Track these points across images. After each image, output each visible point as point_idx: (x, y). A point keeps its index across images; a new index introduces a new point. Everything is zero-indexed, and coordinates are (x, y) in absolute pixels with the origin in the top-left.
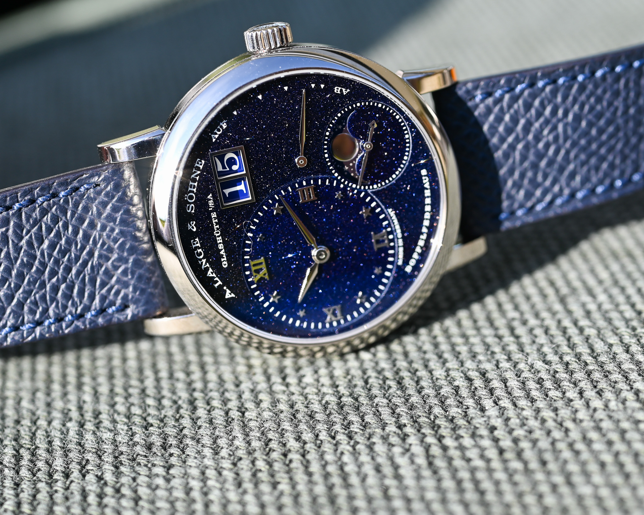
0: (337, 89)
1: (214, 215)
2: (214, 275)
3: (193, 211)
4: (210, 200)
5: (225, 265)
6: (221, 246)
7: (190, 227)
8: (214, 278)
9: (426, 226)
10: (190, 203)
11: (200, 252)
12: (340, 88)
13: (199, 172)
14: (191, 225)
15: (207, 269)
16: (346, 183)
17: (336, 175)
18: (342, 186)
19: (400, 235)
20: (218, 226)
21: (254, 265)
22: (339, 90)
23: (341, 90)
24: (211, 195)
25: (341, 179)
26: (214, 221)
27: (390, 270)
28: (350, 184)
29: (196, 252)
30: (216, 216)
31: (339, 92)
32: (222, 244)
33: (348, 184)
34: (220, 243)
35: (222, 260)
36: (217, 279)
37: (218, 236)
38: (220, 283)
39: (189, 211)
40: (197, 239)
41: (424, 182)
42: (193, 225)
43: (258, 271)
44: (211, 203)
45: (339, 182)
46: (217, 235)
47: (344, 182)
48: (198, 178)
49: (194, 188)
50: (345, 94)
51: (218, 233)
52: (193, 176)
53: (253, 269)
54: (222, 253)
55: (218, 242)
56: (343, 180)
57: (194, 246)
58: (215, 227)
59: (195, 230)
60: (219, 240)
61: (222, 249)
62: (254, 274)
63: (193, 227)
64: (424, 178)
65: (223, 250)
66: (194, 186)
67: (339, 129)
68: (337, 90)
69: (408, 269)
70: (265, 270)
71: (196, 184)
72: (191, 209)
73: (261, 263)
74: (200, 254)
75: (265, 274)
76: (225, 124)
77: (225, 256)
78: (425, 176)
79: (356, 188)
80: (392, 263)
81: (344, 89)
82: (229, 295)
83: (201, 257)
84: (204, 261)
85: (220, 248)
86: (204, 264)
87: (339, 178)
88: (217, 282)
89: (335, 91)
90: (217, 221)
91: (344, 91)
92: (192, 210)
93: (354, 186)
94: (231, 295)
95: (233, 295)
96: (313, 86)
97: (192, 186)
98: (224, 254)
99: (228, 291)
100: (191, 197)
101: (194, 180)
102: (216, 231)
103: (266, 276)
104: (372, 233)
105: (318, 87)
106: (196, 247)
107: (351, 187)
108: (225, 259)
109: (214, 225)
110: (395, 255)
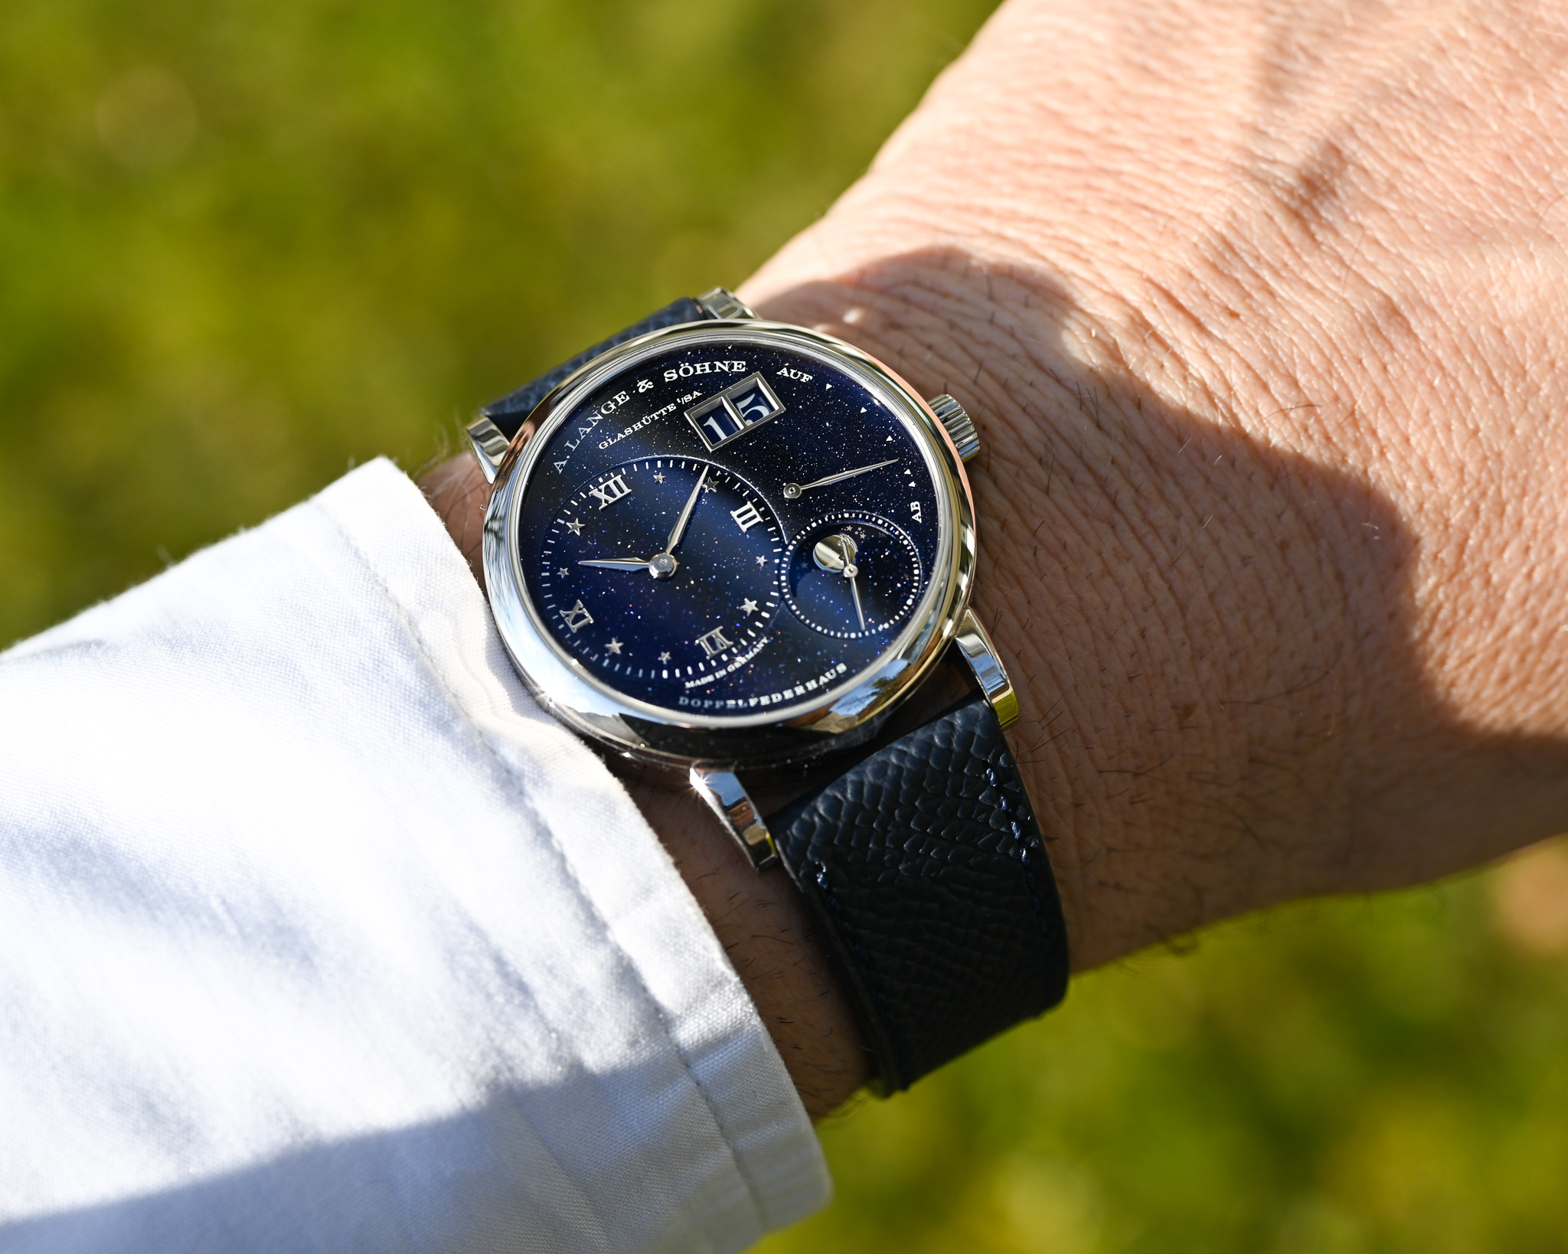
0: (917, 506)
1: (671, 407)
2: (582, 437)
3: (667, 380)
4: (692, 395)
6: (628, 431)
7: (641, 384)
8: (579, 438)
9: (759, 702)
10: (677, 373)
11: (611, 408)
12: (919, 508)
13: (726, 369)
14: (646, 384)
15: (589, 424)
16: (784, 565)
17: (791, 548)
18: (777, 561)
19: (731, 668)
20: (656, 418)
21: (615, 483)
22: (916, 508)
23: (916, 512)
24: (699, 394)
25: (787, 556)
26: (662, 410)
27: (671, 674)
28: (783, 572)
29: (609, 402)
30: (671, 410)
31: (912, 509)
32: (632, 431)
33: (784, 569)
34: (633, 429)
35: (609, 440)
36: (578, 442)
37: (642, 424)
38: (574, 448)
39: (665, 375)
40: (628, 398)
41: (828, 674)
42: (647, 386)
43: (608, 490)
44: (688, 398)
46: (644, 421)
47: (785, 562)
48: (717, 370)
49: (701, 370)
50: (914, 517)
51: (647, 421)
52: (718, 364)
53: (611, 483)
54: (620, 435)
55: (634, 426)
56: (786, 559)
57: (617, 397)
58: (654, 415)
59: (641, 390)
60: (638, 426)
61: (624, 434)
62: (602, 487)
63: (644, 385)
64: (833, 671)
65: (623, 436)
66: (705, 370)
67: (859, 536)
68: (915, 506)
69: (683, 701)
70: (611, 500)
71: (708, 371)
72: (671, 376)
73: (622, 491)
74: (607, 408)
75: (606, 501)
76: (808, 379)
77: (615, 441)
78: (836, 671)
79: (781, 582)
80: (684, 672)
81: (919, 514)
82: (559, 465)
83: (603, 411)
84: (600, 417)
85: (625, 431)
86: (596, 418)
87: (788, 553)
88: (574, 443)
89: (912, 504)
90: (664, 413)
91: (917, 515)
92: (668, 378)
93: (783, 578)
94: (560, 469)
95: (560, 471)
96: (908, 472)
97: (703, 368)
98: (619, 439)
99: (564, 463)
100: (686, 371)
101: (712, 367)
102: (648, 418)
103: (604, 505)
104: (721, 627)
105: (909, 479)
106: (616, 400)
107: (779, 575)
108: (611, 443)
109: (657, 413)
110: (698, 675)
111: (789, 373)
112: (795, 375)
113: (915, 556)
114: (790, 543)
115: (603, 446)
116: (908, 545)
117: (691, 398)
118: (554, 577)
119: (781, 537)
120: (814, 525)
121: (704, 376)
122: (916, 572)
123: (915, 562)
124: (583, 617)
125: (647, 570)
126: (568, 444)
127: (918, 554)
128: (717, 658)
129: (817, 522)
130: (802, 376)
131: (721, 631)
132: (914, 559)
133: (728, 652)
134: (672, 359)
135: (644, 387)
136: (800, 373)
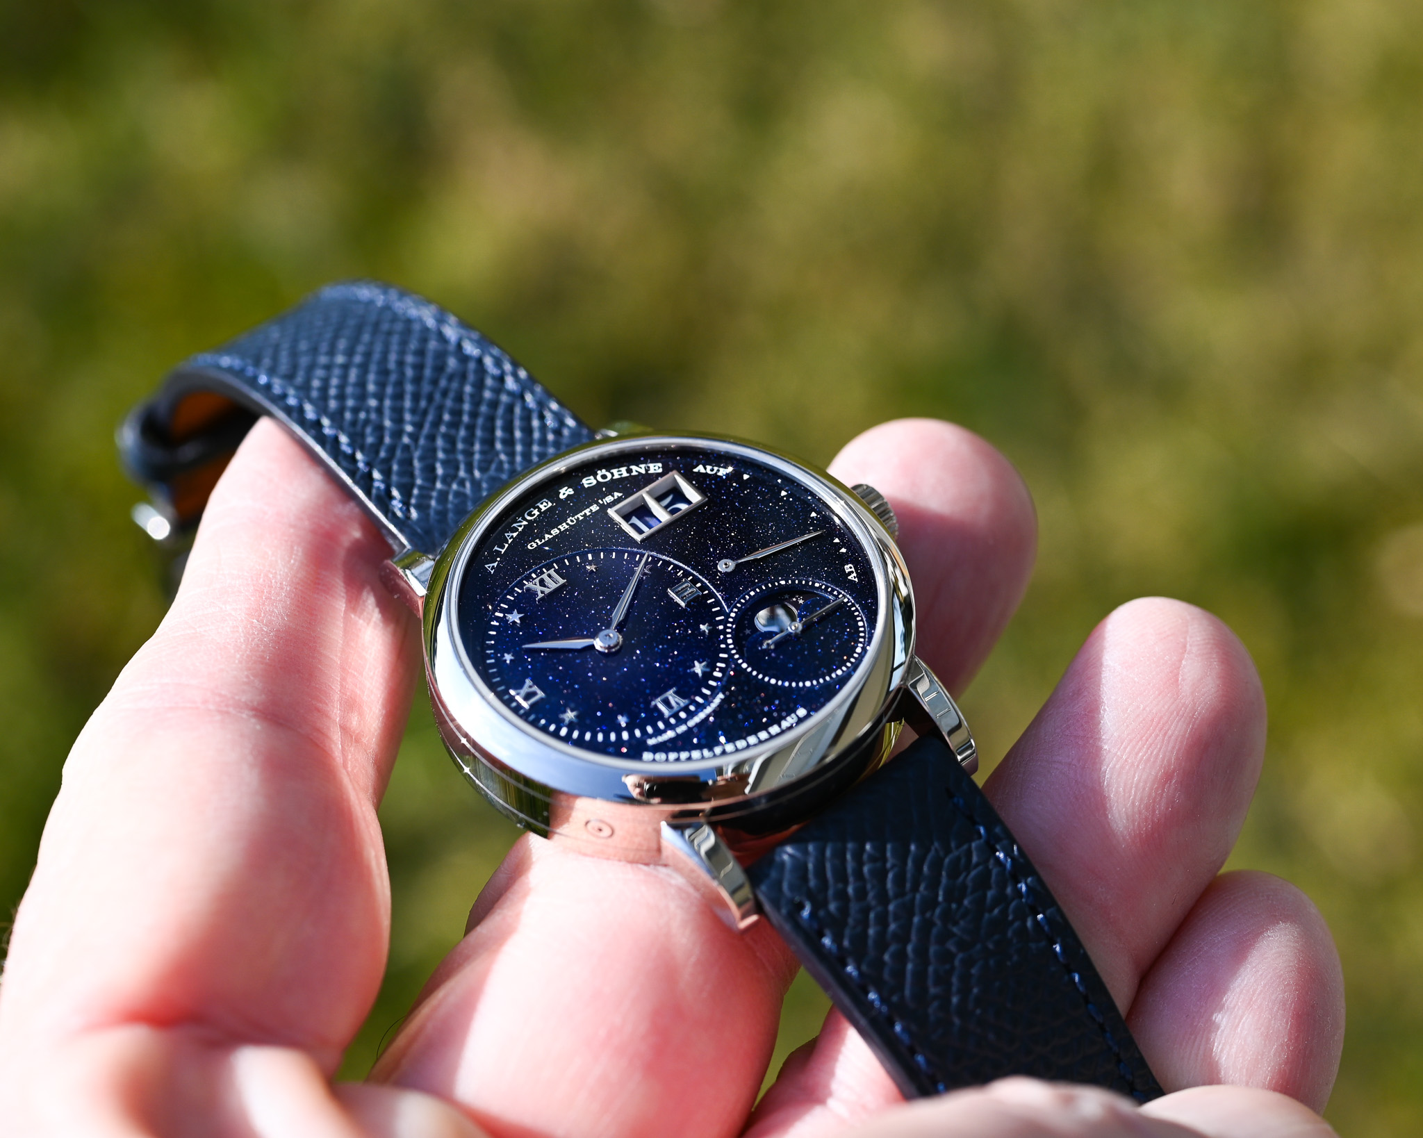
0: (851, 568)
1: (595, 508)
2: (510, 541)
3: (586, 486)
4: (613, 496)
5: (532, 546)
6: (555, 532)
7: (562, 491)
8: (507, 542)
9: (724, 750)
10: (595, 478)
11: (535, 514)
12: (853, 569)
13: (643, 471)
14: (566, 490)
15: (515, 530)
16: (729, 630)
17: (733, 615)
18: (721, 627)
19: (691, 723)
20: (581, 518)
21: (549, 576)
22: (850, 570)
23: (851, 573)
24: (620, 495)
25: (730, 622)
26: (586, 511)
27: (632, 734)
28: (729, 636)
29: (532, 509)
30: (594, 510)
31: (847, 571)
32: (558, 532)
33: (729, 633)
34: (559, 529)
35: (537, 541)
36: (507, 546)
37: (567, 524)
38: (503, 551)
39: (584, 481)
40: (550, 504)
41: (788, 718)
42: (567, 493)
43: (542, 583)
44: (609, 499)
45: (724, 622)
46: (569, 521)
47: (729, 628)
48: (634, 473)
49: (619, 475)
50: (849, 578)
51: (572, 521)
52: (634, 468)
53: (545, 576)
54: (547, 536)
55: (560, 527)
56: (729, 625)
58: (579, 516)
59: (562, 497)
60: (564, 527)
61: (551, 535)
62: (536, 581)
63: (565, 492)
64: (793, 715)
65: (550, 537)
66: (622, 474)
68: (848, 568)
69: (647, 757)
70: (547, 591)
71: (625, 475)
72: (589, 482)
73: (556, 582)
74: (530, 514)
75: (542, 592)
76: (724, 473)
77: (543, 541)
78: (797, 716)
79: (728, 645)
80: (644, 732)
81: (855, 574)
82: (491, 567)
83: (529, 518)
84: (525, 523)
85: (552, 532)
86: (522, 524)
87: (730, 620)
88: (502, 547)
89: (846, 567)
90: (588, 514)
91: (852, 576)
92: (587, 484)
93: (730, 641)
94: (492, 569)
95: (492, 572)
96: (837, 540)
97: (620, 473)
98: (546, 539)
99: (495, 564)
100: (604, 477)
101: (629, 471)
102: (573, 519)
103: (541, 595)
104: (674, 689)
105: (838, 546)
106: (538, 507)
107: (726, 638)
108: (540, 543)
109: (581, 514)
110: (658, 732)
111: (705, 469)
112: (712, 470)
113: (857, 610)
114: (731, 611)
115: (531, 546)
116: (848, 602)
117: (612, 499)
118: (500, 662)
119: (722, 607)
120: (752, 593)
121: (622, 480)
122: (860, 624)
123: (858, 616)
124: (534, 694)
125: (592, 647)
126: (496, 548)
127: (859, 608)
128: (676, 716)
129: (754, 590)
130: (718, 471)
131: (675, 693)
132: (856, 614)
133: (686, 709)
134: (589, 468)
135: (564, 494)
136: (716, 468)
